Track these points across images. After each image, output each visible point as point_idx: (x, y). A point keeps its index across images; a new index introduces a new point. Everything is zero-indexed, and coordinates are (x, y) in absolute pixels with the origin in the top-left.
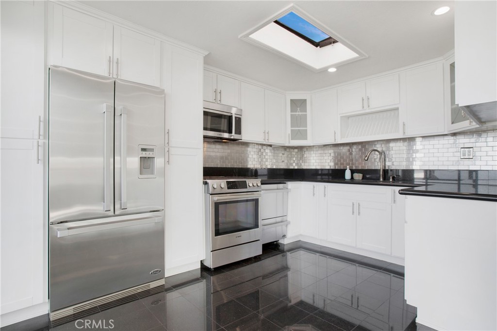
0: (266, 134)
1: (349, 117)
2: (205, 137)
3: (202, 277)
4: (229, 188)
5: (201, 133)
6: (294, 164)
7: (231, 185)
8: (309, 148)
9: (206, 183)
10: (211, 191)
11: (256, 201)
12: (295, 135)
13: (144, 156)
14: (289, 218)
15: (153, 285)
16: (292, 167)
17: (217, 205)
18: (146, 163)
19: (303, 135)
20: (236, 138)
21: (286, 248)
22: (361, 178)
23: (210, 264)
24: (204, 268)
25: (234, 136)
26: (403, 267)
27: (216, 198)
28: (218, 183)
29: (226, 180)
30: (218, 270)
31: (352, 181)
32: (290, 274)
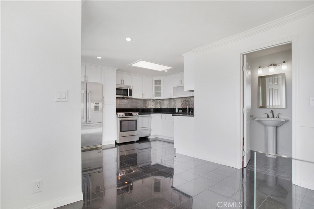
0: (143, 95)
1: (178, 87)
2: (117, 98)
3: (116, 147)
4: (125, 116)
5: (115, 96)
6: (158, 106)
7: (126, 115)
8: (163, 100)
9: (117, 114)
10: (119, 116)
11: (136, 121)
12: (156, 95)
13: (96, 105)
14: (152, 128)
15: (98, 146)
16: (157, 108)
17: (121, 122)
18: (96, 108)
19: (159, 94)
20: (129, 97)
21: (151, 140)
22: (181, 112)
23: (118, 142)
24: (116, 144)
25: (129, 96)
26: (173, 141)
27: (121, 119)
28: (122, 114)
29: (124, 113)
30: (121, 144)
31: (178, 113)
32: (152, 149)
